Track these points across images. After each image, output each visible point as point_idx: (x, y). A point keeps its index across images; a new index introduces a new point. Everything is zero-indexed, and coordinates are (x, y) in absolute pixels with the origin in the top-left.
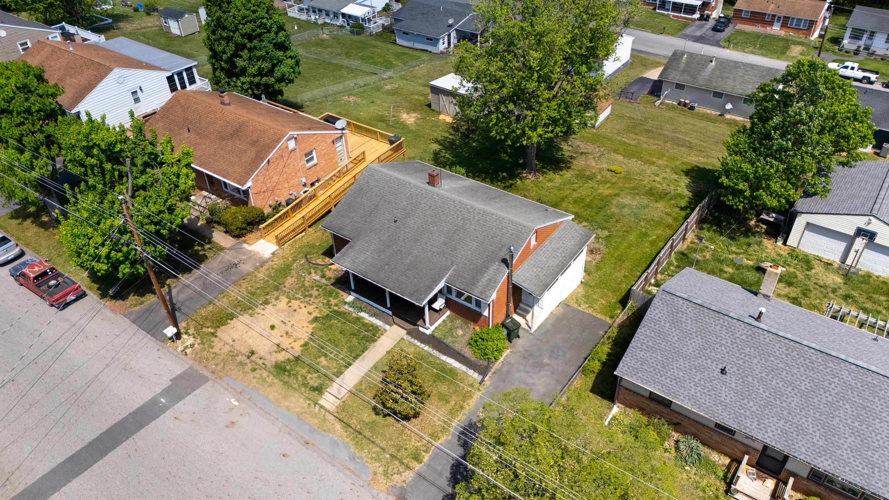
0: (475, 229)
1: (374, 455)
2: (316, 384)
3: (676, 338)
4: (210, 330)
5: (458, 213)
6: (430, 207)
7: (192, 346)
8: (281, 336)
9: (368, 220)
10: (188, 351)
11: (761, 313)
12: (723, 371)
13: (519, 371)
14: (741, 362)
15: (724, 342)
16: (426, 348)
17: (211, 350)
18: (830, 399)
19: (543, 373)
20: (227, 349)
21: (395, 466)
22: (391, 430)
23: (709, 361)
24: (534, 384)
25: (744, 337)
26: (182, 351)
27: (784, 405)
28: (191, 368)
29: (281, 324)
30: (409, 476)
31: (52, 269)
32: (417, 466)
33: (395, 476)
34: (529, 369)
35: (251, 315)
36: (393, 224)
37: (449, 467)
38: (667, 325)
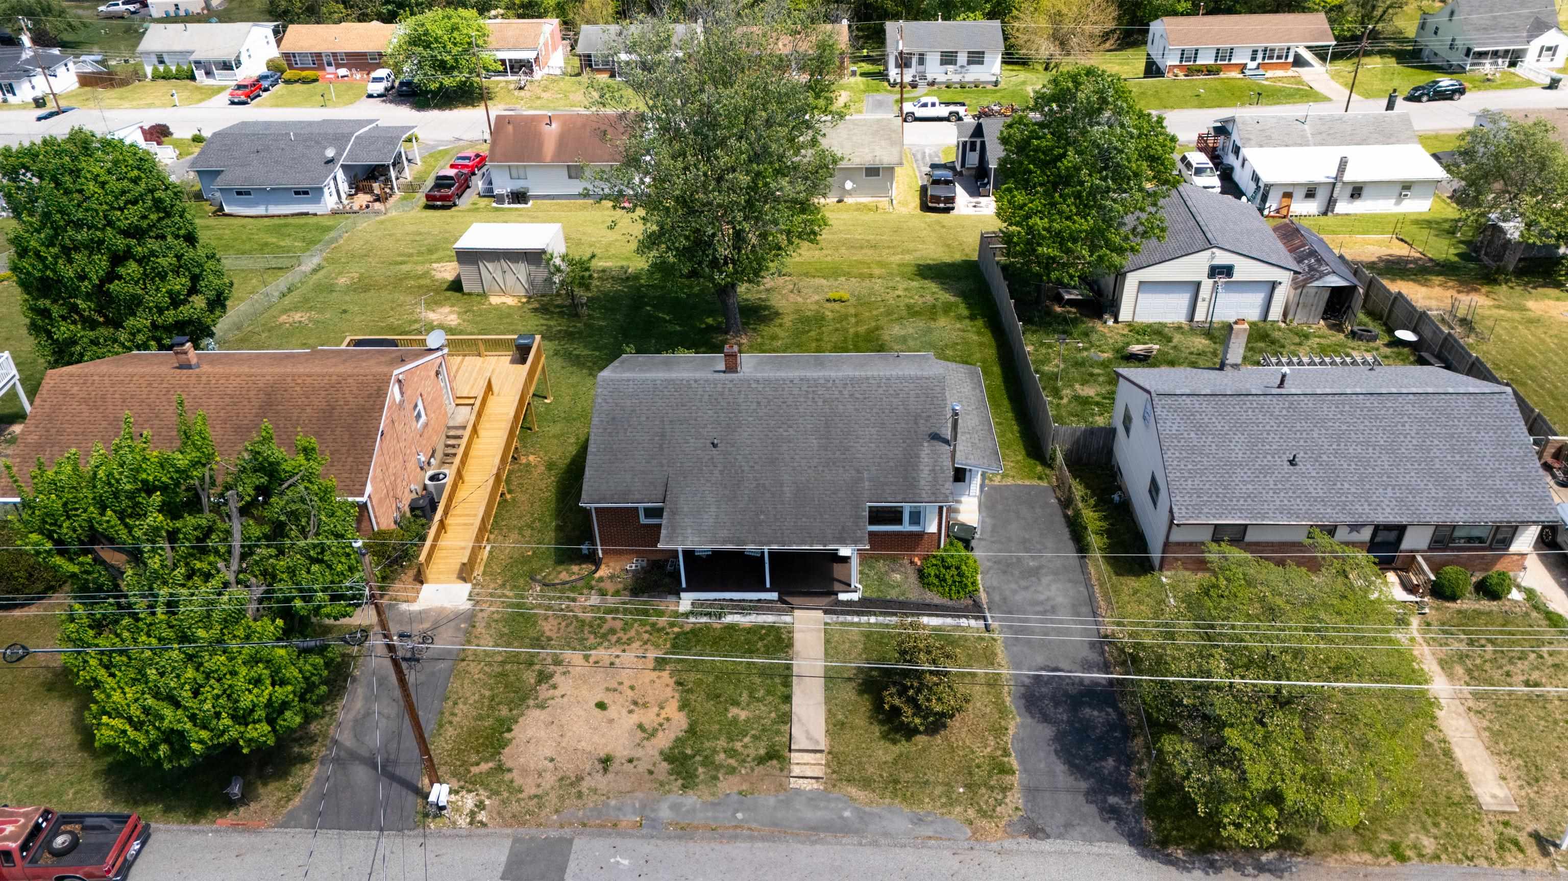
0: (857, 410)
1: (944, 800)
2: (762, 752)
3: (1214, 447)
4: (485, 767)
5: (810, 396)
6: (758, 403)
7: (480, 806)
8: (630, 712)
9: (665, 461)
10: (482, 816)
11: (1284, 376)
12: (1292, 462)
13: (1015, 592)
14: (1302, 442)
15: (1268, 428)
16: (873, 620)
17: (520, 796)
18: (1415, 442)
19: (1045, 580)
20: (549, 780)
21: (986, 797)
22: (934, 753)
23: (1269, 457)
24: (1048, 599)
25: (1284, 412)
26: (471, 823)
27: (1378, 470)
28: (516, 840)
29: (610, 694)
30: (1015, 798)
31: (46, 813)
32: (1015, 780)
33: (998, 809)
34: (1023, 583)
35: (542, 707)
36: (715, 452)
37: (1053, 757)
38: (1193, 435)
